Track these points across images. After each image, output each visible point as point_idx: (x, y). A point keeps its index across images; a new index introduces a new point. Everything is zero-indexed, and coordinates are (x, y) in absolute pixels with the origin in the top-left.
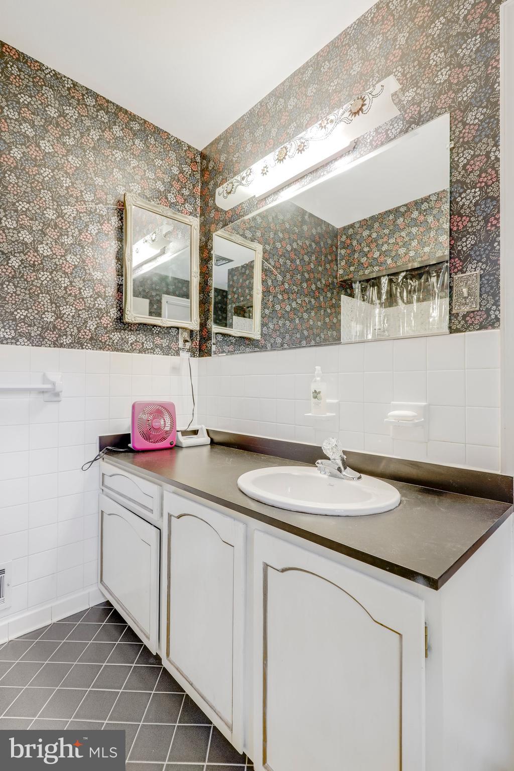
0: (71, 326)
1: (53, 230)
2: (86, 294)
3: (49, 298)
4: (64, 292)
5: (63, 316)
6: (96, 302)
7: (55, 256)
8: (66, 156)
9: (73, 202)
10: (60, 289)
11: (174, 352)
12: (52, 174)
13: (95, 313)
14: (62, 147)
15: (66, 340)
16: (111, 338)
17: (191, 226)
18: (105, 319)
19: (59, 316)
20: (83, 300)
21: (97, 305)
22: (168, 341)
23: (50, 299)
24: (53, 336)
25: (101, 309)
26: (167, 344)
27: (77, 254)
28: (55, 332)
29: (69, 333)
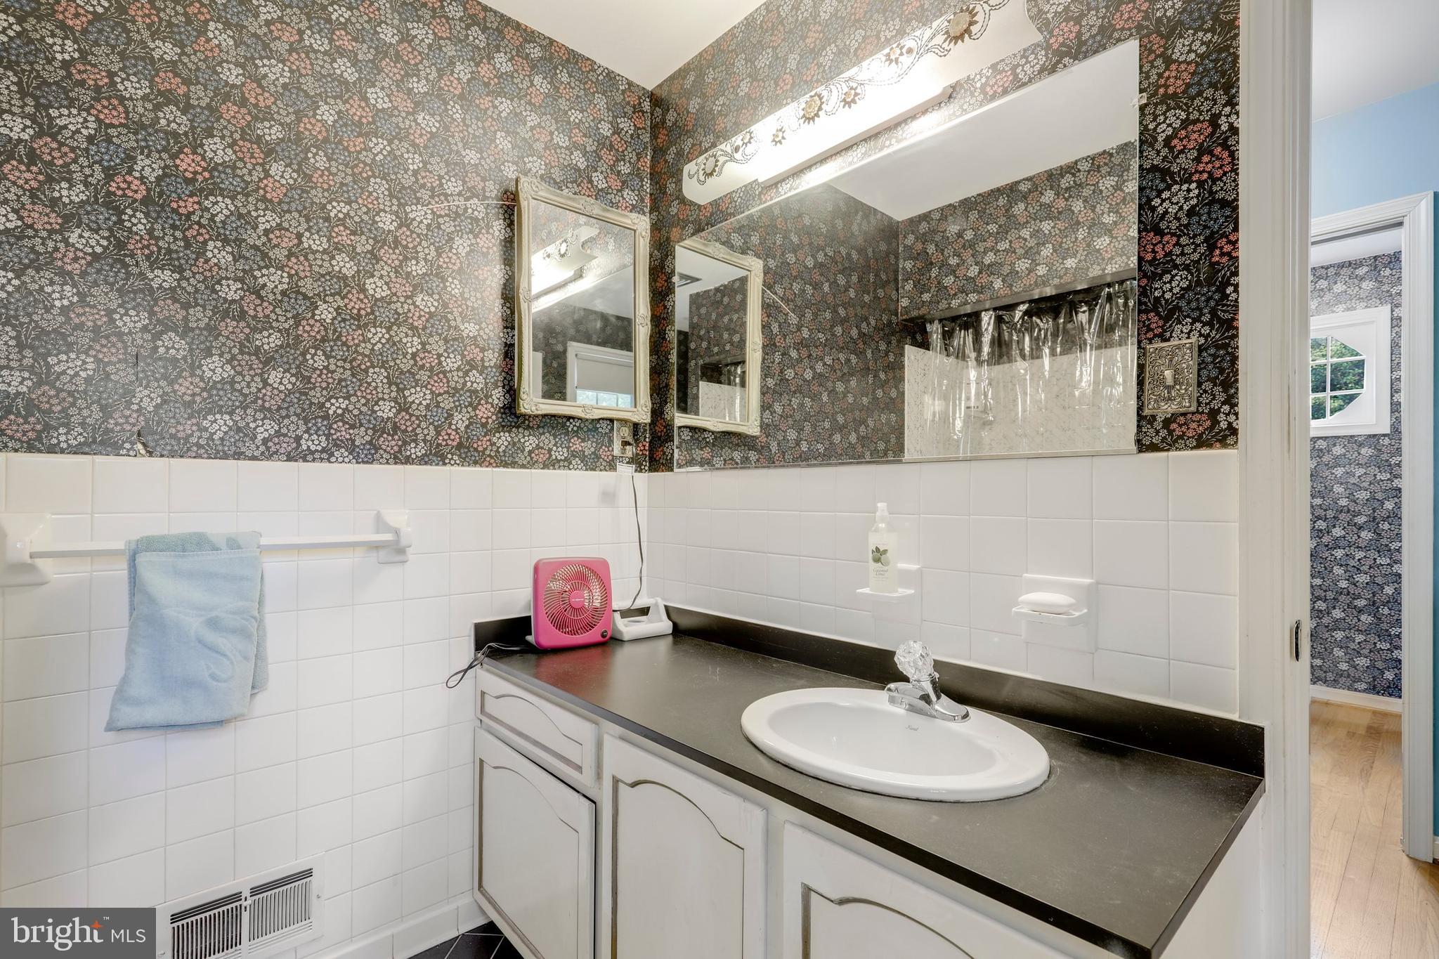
0: (423, 425)
1: (391, 251)
2: (451, 365)
3: (386, 374)
4: (412, 362)
5: (410, 407)
6: (467, 379)
7: (395, 299)
8: (413, 114)
9: (426, 197)
10: (405, 357)
11: (604, 463)
12: (388, 148)
13: (465, 398)
14: (406, 97)
15: (416, 450)
16: (495, 443)
17: (635, 231)
18: (483, 410)
19: (403, 407)
20: (445, 377)
21: (469, 384)
22: (594, 445)
23: (387, 377)
24: (393, 443)
25: (476, 391)
26: (593, 450)
27: (433, 293)
28: (396, 437)
29: (420, 437)
